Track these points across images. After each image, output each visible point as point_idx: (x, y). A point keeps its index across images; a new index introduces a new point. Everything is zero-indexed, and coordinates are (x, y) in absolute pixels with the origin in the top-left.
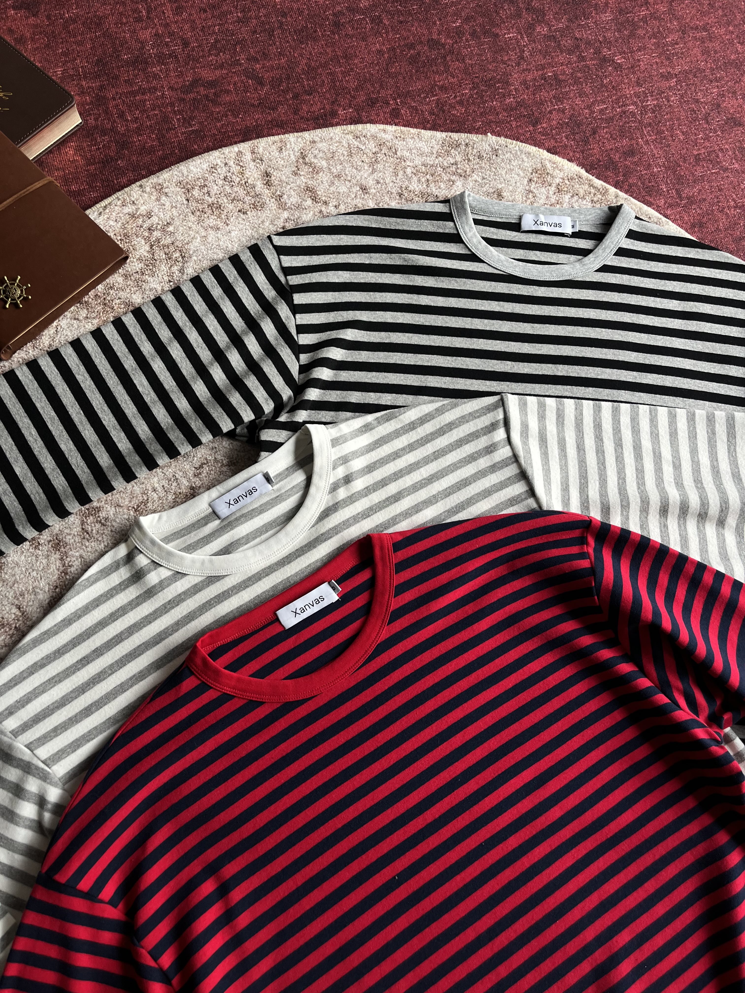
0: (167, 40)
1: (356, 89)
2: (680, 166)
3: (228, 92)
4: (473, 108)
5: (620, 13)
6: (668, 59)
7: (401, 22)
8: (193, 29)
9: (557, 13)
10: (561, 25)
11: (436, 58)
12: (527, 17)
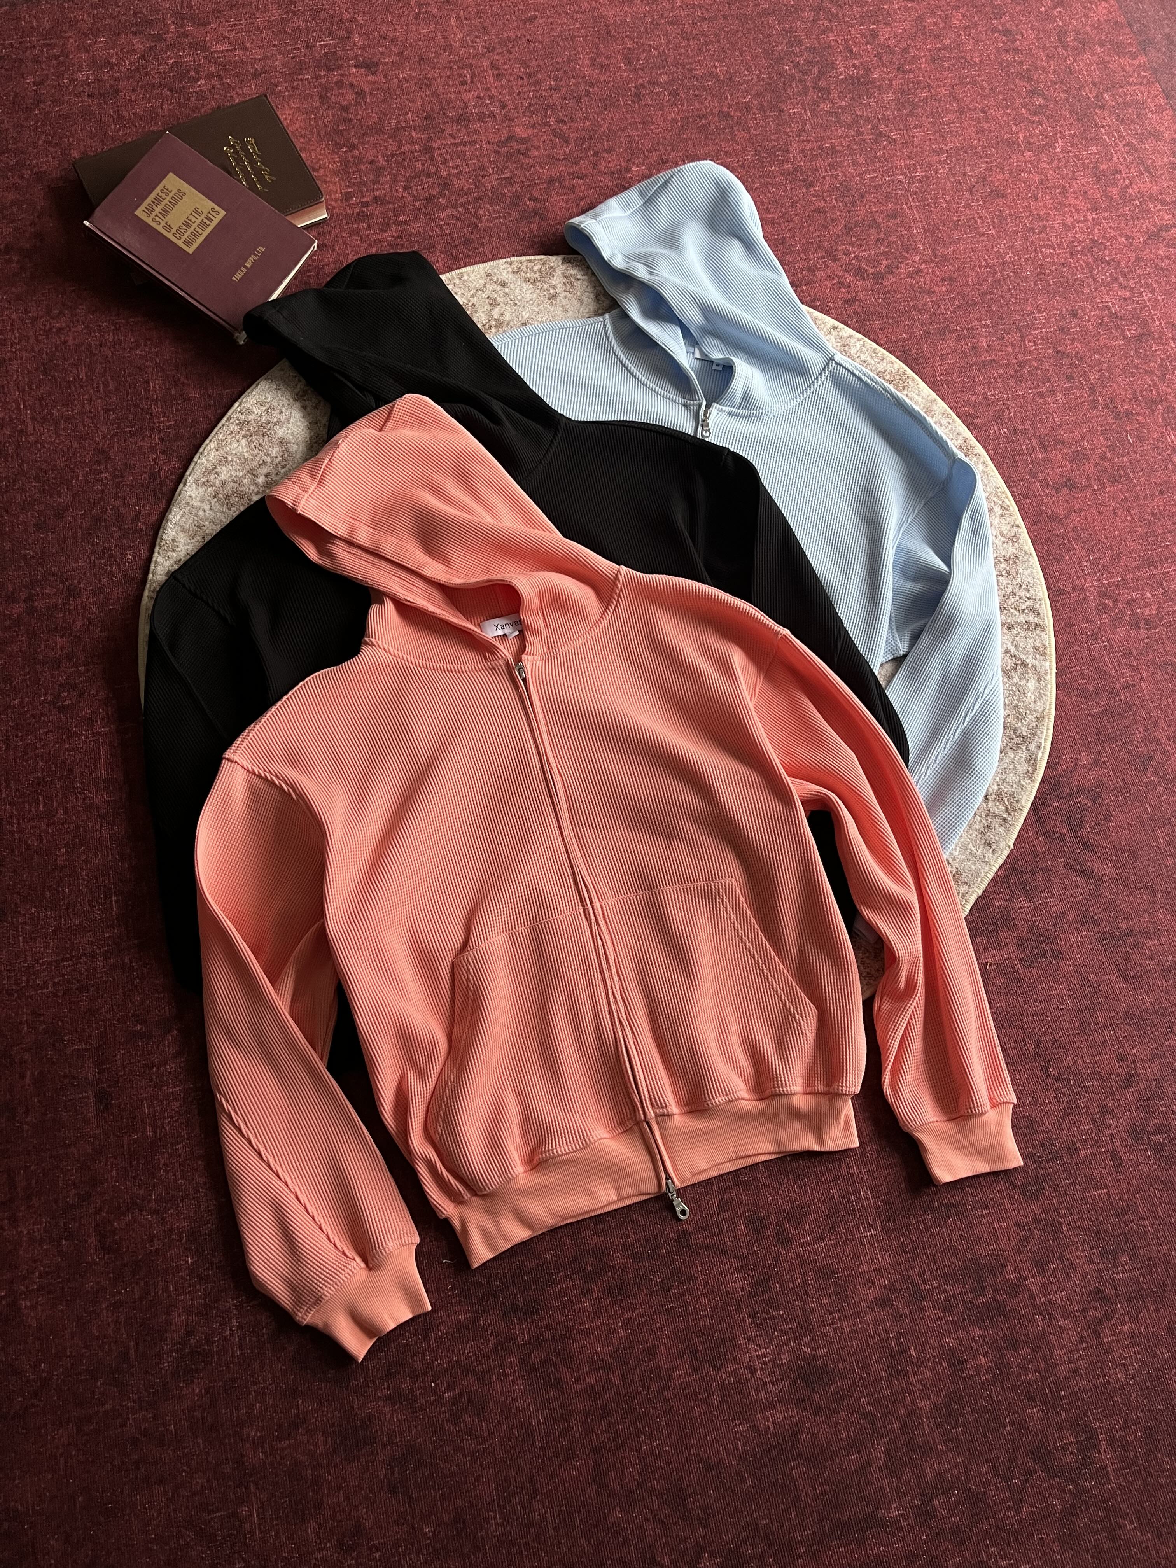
0: (488, 102)
1: (649, 151)
2: (939, 229)
3: (538, 148)
4: (753, 171)
5: (902, 94)
6: (942, 136)
7: (697, 96)
8: (510, 94)
9: (841, 92)
10: (844, 103)
11: (725, 128)
12: (813, 94)
